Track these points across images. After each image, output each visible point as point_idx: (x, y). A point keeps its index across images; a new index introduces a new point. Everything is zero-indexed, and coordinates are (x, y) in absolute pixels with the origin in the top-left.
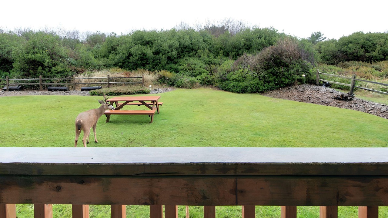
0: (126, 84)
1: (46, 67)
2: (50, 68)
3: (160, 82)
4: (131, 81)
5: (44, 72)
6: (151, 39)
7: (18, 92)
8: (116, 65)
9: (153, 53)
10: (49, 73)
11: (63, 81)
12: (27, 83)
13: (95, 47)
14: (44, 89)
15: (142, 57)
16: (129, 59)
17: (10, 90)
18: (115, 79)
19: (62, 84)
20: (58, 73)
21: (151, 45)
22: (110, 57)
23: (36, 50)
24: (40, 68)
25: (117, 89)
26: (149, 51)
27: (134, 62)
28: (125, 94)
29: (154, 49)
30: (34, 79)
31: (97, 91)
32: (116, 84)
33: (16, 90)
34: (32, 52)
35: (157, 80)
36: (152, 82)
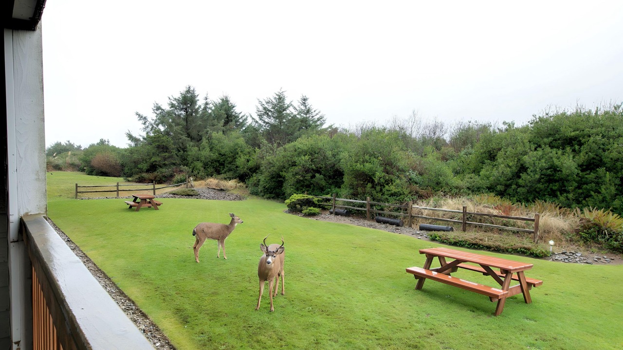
0: (500, 230)
1: (376, 185)
2: (382, 186)
3: (585, 238)
4: (511, 226)
5: (374, 192)
6: (577, 132)
7: (343, 218)
8: (491, 189)
9: (580, 166)
10: (380, 195)
11: (398, 210)
12: (354, 207)
13: (463, 153)
14: (372, 218)
15: (549, 175)
16: (519, 177)
17: (337, 214)
18: (479, 217)
19: (395, 214)
20: (392, 195)
21: (577, 147)
22: (482, 172)
23: (367, 157)
24: (370, 185)
25: (476, 236)
26: (568, 162)
27: (529, 184)
28: (489, 248)
29: (582, 158)
30: (362, 202)
31: (441, 233)
32: (481, 227)
33: (342, 214)
34: (361, 160)
35: (577, 232)
36: (562, 233)
